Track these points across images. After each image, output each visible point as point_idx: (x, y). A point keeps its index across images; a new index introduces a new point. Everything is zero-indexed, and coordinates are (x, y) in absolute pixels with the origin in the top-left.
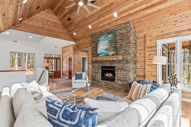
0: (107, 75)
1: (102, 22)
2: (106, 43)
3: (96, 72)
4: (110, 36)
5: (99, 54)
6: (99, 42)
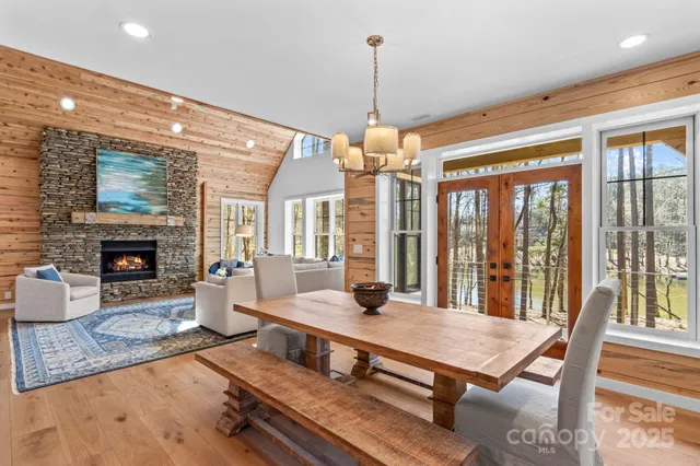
0: (120, 263)
1: (132, 120)
2: (136, 180)
4: (149, 164)
5: (105, 203)
6: (99, 167)
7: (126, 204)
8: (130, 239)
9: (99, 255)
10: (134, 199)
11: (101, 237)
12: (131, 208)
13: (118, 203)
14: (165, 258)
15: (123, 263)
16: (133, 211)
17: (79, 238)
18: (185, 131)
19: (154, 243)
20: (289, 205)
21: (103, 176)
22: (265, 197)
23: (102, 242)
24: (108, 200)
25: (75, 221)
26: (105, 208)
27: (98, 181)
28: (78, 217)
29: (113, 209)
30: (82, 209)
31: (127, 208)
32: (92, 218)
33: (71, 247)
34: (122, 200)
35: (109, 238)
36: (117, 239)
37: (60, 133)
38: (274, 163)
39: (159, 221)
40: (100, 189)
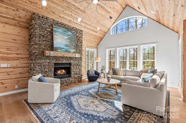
2: (66, 39)
4: (70, 33)
5: (57, 48)
6: (54, 33)
7: (63, 48)
8: (64, 62)
9: (53, 69)
10: (66, 46)
11: (54, 61)
12: (64, 50)
13: (61, 48)
14: (74, 70)
15: (59, 72)
16: (65, 51)
17: (47, 62)
18: (82, 21)
19: (70, 64)
20: (107, 51)
21: (55, 36)
22: (97, 48)
23: (54, 63)
24: (57, 47)
25: (47, 55)
26: (56, 49)
27: (54, 38)
28: (47, 53)
29: (59, 50)
30: (48, 50)
31: (63, 50)
32: (52, 53)
33: (44, 65)
34: (62, 47)
35: (57, 62)
36: (59, 62)
37: (39, 17)
38: (102, 36)
39: (73, 56)
40: (55, 42)
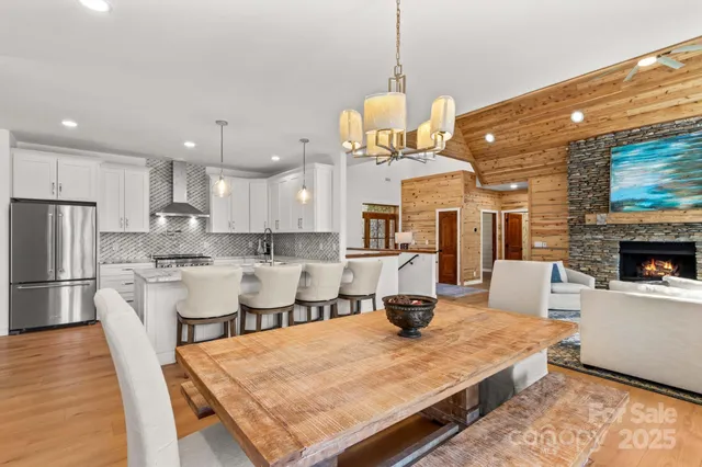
0: (648, 268)
2: (657, 170)
3: (595, 261)
4: (678, 146)
5: (618, 203)
6: (613, 166)
7: (643, 200)
9: (617, 257)
10: (655, 193)
11: (617, 238)
12: (649, 204)
13: (634, 200)
15: (651, 268)
16: (651, 207)
17: (597, 239)
19: (690, 246)
21: (616, 174)
23: (622, 244)
24: (620, 199)
25: (587, 223)
26: (617, 207)
27: (612, 180)
28: (590, 219)
29: (626, 208)
31: (644, 204)
32: (600, 218)
33: (590, 247)
34: (638, 197)
35: (628, 239)
36: (637, 239)
40: (614, 188)
